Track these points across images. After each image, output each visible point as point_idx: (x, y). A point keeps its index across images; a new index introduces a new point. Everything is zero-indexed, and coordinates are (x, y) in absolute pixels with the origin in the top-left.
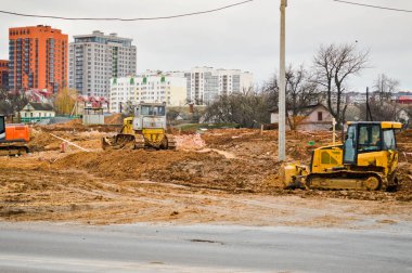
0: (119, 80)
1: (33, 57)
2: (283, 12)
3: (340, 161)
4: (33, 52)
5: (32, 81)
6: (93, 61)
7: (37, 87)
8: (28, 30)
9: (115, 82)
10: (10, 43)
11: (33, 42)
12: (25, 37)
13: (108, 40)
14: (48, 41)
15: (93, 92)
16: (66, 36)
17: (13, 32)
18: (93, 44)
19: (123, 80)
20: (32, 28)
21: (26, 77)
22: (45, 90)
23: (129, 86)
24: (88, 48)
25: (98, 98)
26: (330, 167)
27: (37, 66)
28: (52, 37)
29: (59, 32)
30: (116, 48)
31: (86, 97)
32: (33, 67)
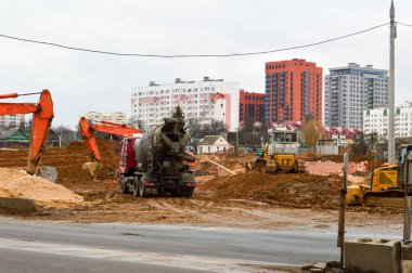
0: (372, 112)
1: (289, 90)
2: (392, 43)
3: (395, 181)
4: (289, 85)
5: (287, 114)
6: (348, 93)
7: (291, 119)
8: (283, 64)
9: (368, 113)
10: (267, 77)
11: (288, 76)
12: (280, 71)
13: (363, 72)
14: (303, 75)
15: (348, 124)
16: (321, 69)
17: (269, 66)
18: (348, 76)
19: (377, 112)
20: (288, 62)
21: (281, 110)
22: (299, 123)
23: (382, 118)
24: (343, 80)
25: (352, 130)
26: (386, 187)
27: (291, 99)
28: (307, 71)
29: (314, 65)
30: (372, 80)
31: (340, 129)
32: (288, 100)
